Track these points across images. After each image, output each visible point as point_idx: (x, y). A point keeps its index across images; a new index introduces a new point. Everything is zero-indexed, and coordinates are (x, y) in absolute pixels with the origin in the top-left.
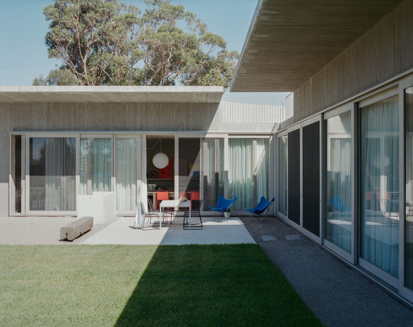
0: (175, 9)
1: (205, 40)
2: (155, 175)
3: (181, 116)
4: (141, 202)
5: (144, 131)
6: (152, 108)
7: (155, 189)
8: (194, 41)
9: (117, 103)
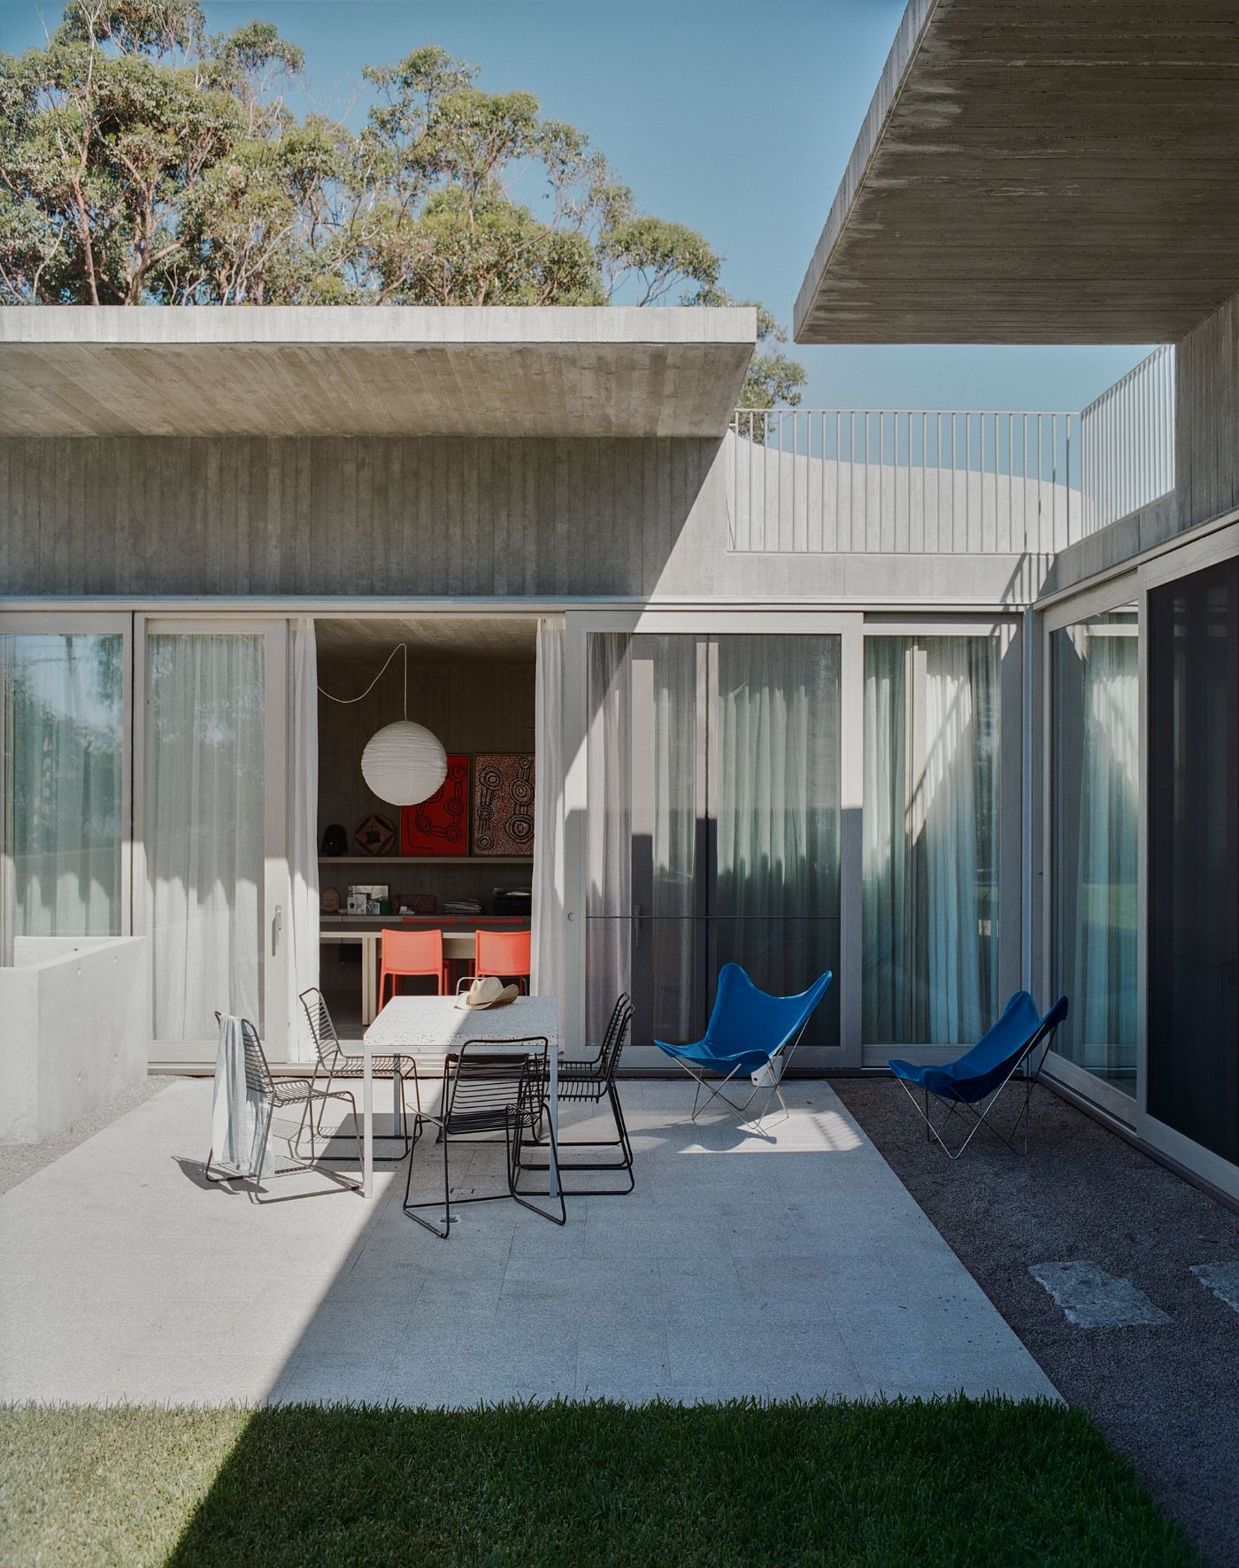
0: (495, 110)
1: (627, 249)
2: (382, 839)
3: (509, 516)
4: (243, 1021)
5: (304, 597)
6: (350, 468)
7: (382, 914)
8: (577, 258)
9: (154, 439)
